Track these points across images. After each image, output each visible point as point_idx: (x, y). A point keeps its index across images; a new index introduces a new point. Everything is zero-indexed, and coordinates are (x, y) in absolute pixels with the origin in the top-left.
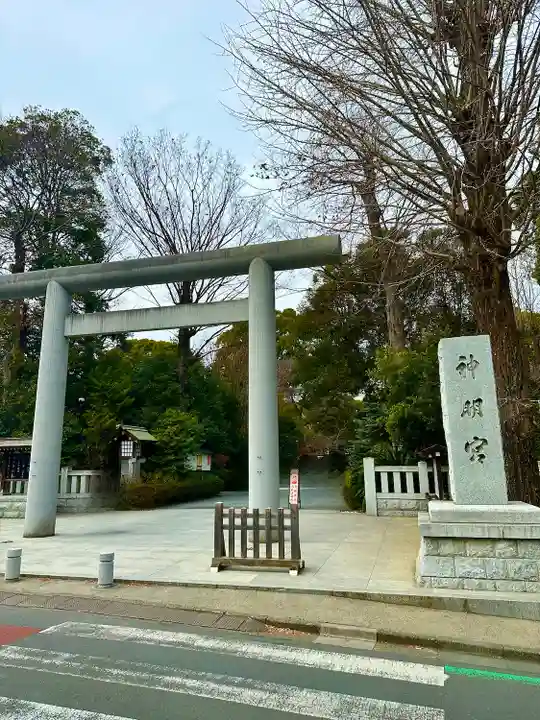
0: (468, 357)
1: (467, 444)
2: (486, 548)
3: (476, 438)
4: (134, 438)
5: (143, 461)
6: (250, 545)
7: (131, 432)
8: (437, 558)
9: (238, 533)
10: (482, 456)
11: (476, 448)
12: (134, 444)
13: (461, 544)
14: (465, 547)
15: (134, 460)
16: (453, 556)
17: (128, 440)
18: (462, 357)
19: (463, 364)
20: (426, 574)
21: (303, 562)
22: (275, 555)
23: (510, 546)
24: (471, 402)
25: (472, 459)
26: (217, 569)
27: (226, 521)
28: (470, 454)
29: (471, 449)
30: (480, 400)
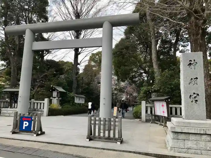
0: (193, 61)
1: (190, 96)
2: (198, 137)
3: (194, 93)
4: (57, 90)
5: (61, 99)
6: (102, 131)
7: (56, 88)
8: (177, 140)
9: (97, 127)
10: (196, 101)
11: (194, 98)
12: (57, 93)
13: (187, 135)
14: (189, 136)
15: (57, 98)
16: (184, 140)
17: (55, 91)
18: (191, 61)
19: (190, 63)
20: (173, 147)
21: (123, 139)
22: (112, 136)
23: (208, 137)
24: (193, 79)
25: (192, 102)
26: (88, 140)
27: (92, 122)
28: (192, 100)
29: (192, 98)
30: (197, 78)
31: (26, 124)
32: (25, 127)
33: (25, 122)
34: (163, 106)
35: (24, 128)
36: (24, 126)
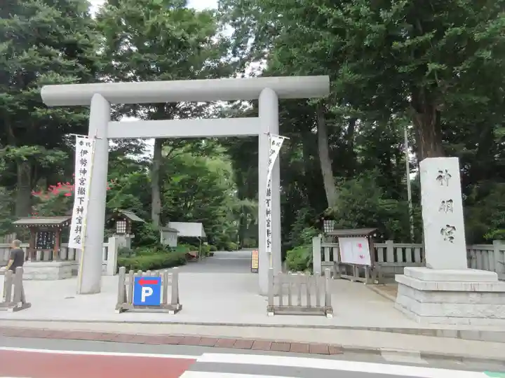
0: (444, 171)
1: (442, 230)
2: (463, 297)
3: (448, 226)
4: (128, 219)
5: (133, 236)
7: (126, 214)
10: (451, 238)
12: (127, 224)
15: (127, 236)
17: (122, 220)
18: (441, 172)
19: (441, 176)
24: (446, 202)
25: (445, 239)
28: (444, 236)
29: (444, 233)
30: (451, 201)
31: (147, 291)
32: (146, 297)
33: (144, 289)
34: (360, 246)
35: (143, 300)
36: (144, 295)
